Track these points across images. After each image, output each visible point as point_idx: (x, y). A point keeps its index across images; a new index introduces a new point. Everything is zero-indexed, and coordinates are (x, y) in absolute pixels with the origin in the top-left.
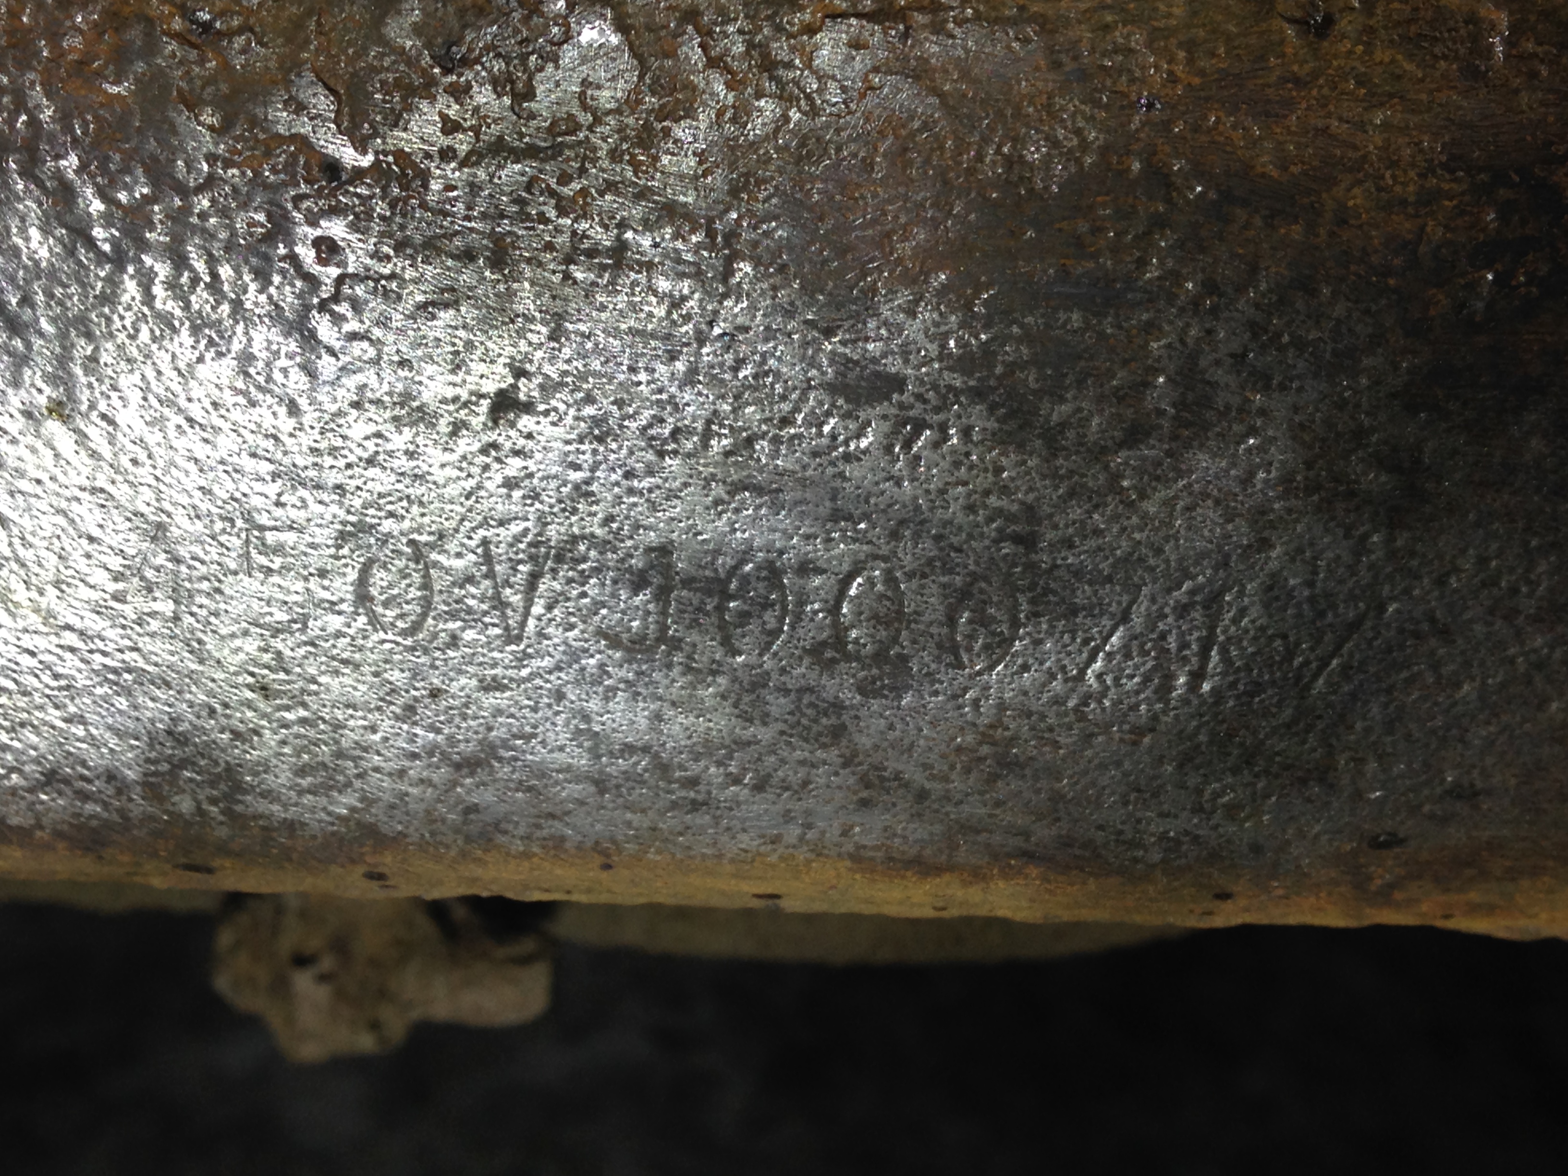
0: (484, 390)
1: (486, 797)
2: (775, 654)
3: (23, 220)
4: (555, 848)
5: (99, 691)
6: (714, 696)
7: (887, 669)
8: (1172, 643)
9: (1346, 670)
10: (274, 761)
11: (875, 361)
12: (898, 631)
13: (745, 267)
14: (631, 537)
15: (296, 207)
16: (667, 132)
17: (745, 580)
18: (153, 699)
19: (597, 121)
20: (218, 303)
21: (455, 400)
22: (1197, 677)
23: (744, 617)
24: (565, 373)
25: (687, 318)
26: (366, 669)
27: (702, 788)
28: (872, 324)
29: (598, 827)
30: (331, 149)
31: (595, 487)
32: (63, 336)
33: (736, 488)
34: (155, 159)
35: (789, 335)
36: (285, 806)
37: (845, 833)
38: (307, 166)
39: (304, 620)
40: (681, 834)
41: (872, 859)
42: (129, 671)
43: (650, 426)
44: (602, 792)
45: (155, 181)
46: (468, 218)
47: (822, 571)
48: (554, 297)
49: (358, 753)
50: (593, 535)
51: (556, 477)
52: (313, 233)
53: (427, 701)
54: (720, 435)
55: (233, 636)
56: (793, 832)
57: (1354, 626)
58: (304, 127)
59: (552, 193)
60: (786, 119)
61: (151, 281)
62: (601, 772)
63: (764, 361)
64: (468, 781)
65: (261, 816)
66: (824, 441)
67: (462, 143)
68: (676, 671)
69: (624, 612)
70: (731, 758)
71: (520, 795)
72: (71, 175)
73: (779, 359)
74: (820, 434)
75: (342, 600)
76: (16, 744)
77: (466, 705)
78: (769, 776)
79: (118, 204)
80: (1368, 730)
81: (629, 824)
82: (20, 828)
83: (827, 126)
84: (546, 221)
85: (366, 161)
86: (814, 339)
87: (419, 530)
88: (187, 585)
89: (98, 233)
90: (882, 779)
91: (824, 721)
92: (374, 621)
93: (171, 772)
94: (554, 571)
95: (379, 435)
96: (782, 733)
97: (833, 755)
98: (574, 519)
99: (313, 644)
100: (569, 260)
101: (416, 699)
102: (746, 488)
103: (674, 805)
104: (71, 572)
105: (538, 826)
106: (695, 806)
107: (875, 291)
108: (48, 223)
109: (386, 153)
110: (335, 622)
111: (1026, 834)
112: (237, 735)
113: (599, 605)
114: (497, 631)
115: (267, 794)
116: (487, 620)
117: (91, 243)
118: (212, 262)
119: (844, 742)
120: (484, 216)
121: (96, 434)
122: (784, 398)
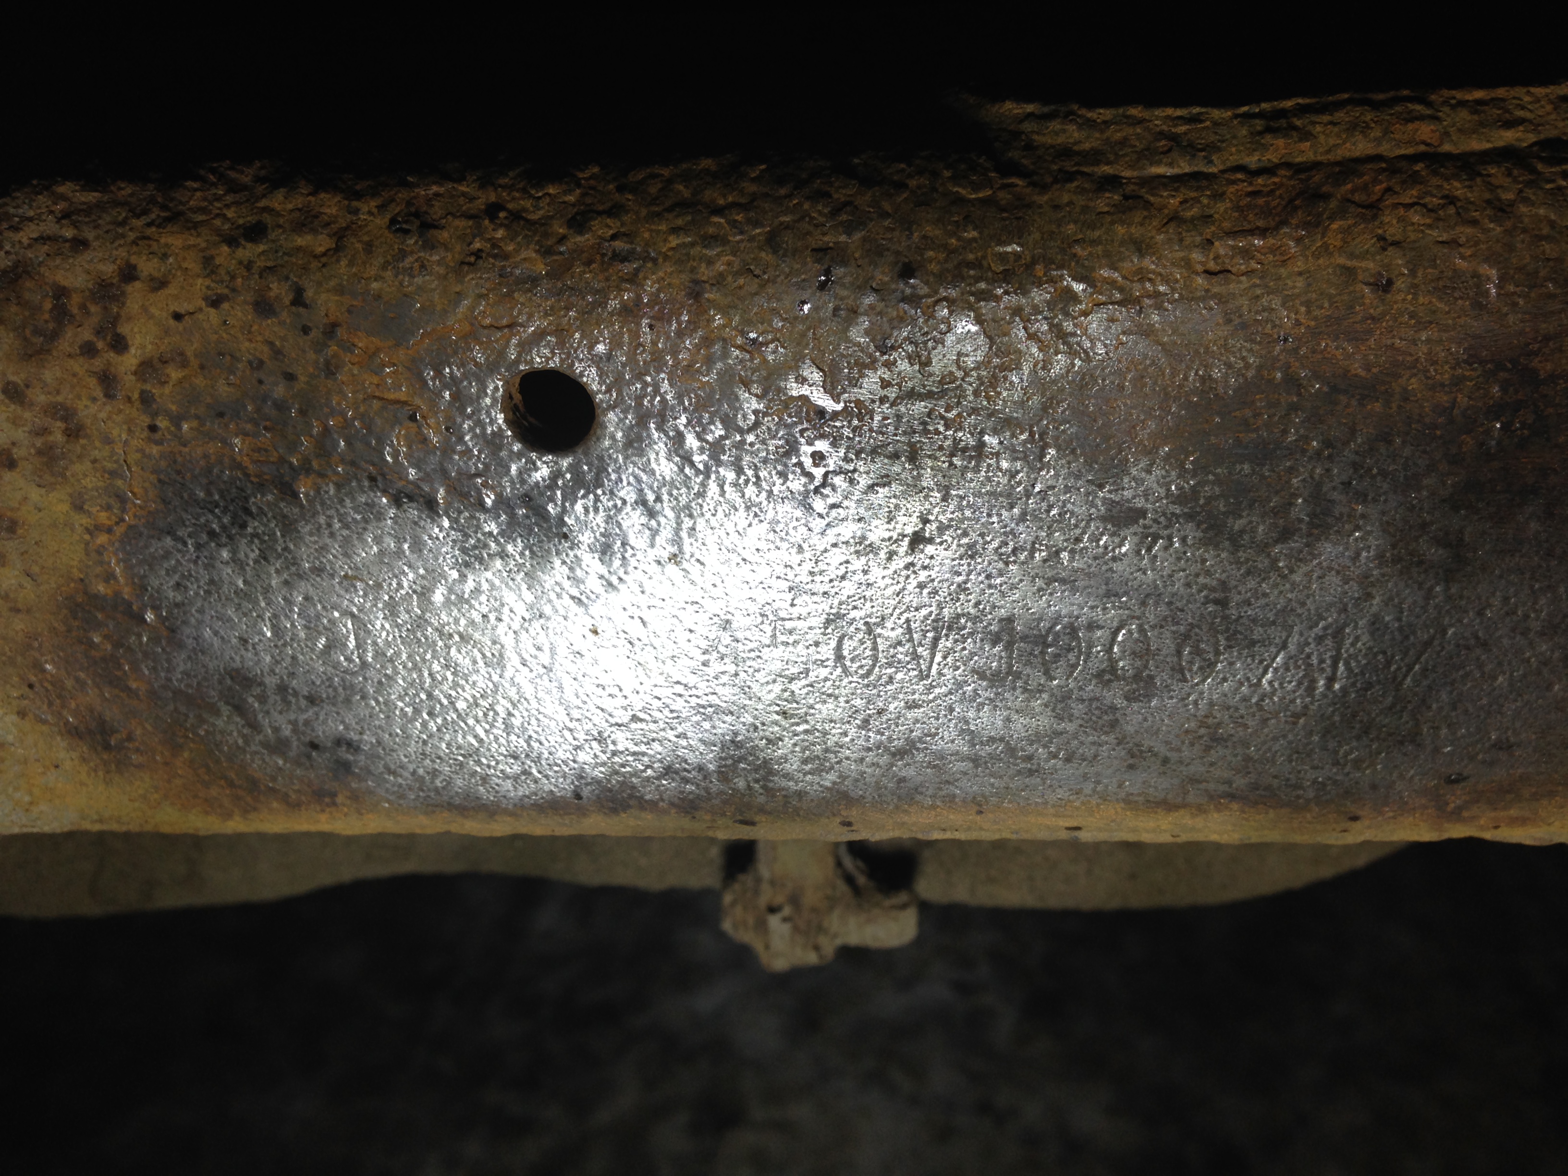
0: (906, 532)
1: (910, 772)
2: (1076, 678)
3: (657, 454)
4: (950, 801)
5: (694, 719)
6: (1041, 705)
7: (1142, 684)
8: (1315, 660)
9: (1424, 671)
10: (790, 756)
11: (1128, 501)
12: (1147, 661)
13: (1052, 451)
14: (991, 613)
15: (802, 436)
16: (1005, 378)
17: (1057, 635)
18: (724, 722)
19: (967, 374)
20: (760, 492)
21: (890, 538)
22: (1331, 680)
23: (1057, 656)
24: (951, 520)
25: (1019, 483)
26: (842, 699)
27: (1035, 761)
28: (1126, 480)
29: (975, 788)
30: (820, 403)
31: (969, 585)
32: (678, 517)
33: (1050, 581)
34: (727, 415)
35: (1078, 490)
36: (796, 782)
37: (1120, 786)
38: (808, 413)
39: (807, 672)
40: (1023, 790)
41: (1136, 802)
42: (711, 706)
43: (1000, 547)
44: (976, 767)
45: (726, 427)
46: (896, 435)
47: (1103, 627)
48: (944, 476)
49: (837, 749)
50: (969, 613)
51: (947, 580)
52: (810, 449)
53: (875, 717)
54: (1040, 550)
55: (768, 683)
56: (1088, 788)
57: (1428, 644)
58: (805, 391)
59: (942, 417)
60: (1073, 365)
61: (724, 483)
62: (976, 755)
63: (1064, 506)
64: (900, 763)
65: (783, 789)
66: (1101, 550)
67: (892, 392)
68: (1019, 691)
69: (987, 658)
70: (1052, 743)
71: (929, 770)
72: (682, 428)
73: (1073, 504)
74: (1098, 546)
75: (828, 659)
76: (650, 752)
77: (898, 718)
78: (1074, 752)
79: (707, 442)
80: (1441, 709)
81: (992, 785)
82: (651, 801)
83: (1096, 367)
84: (939, 433)
85: (839, 407)
86: (1093, 491)
87: (870, 616)
88: (742, 654)
89: (696, 458)
90: (1141, 752)
91: (1105, 717)
92: (845, 670)
93: (733, 764)
94: (947, 635)
95: (847, 562)
96: (1081, 726)
97: (1111, 738)
98: (958, 604)
99: (812, 686)
100: (952, 455)
101: (870, 716)
102: (1056, 581)
103: (1019, 773)
104: (680, 651)
105: (940, 789)
106: (1031, 773)
107: (1127, 460)
108: (670, 455)
109: (850, 402)
110: (823, 672)
111: (1229, 782)
112: (769, 741)
113: (972, 654)
114: (916, 673)
115: (787, 776)
116: (909, 666)
117: (692, 464)
118: (756, 469)
119: (1118, 730)
120: (905, 433)
121: (695, 569)
122: (1076, 526)
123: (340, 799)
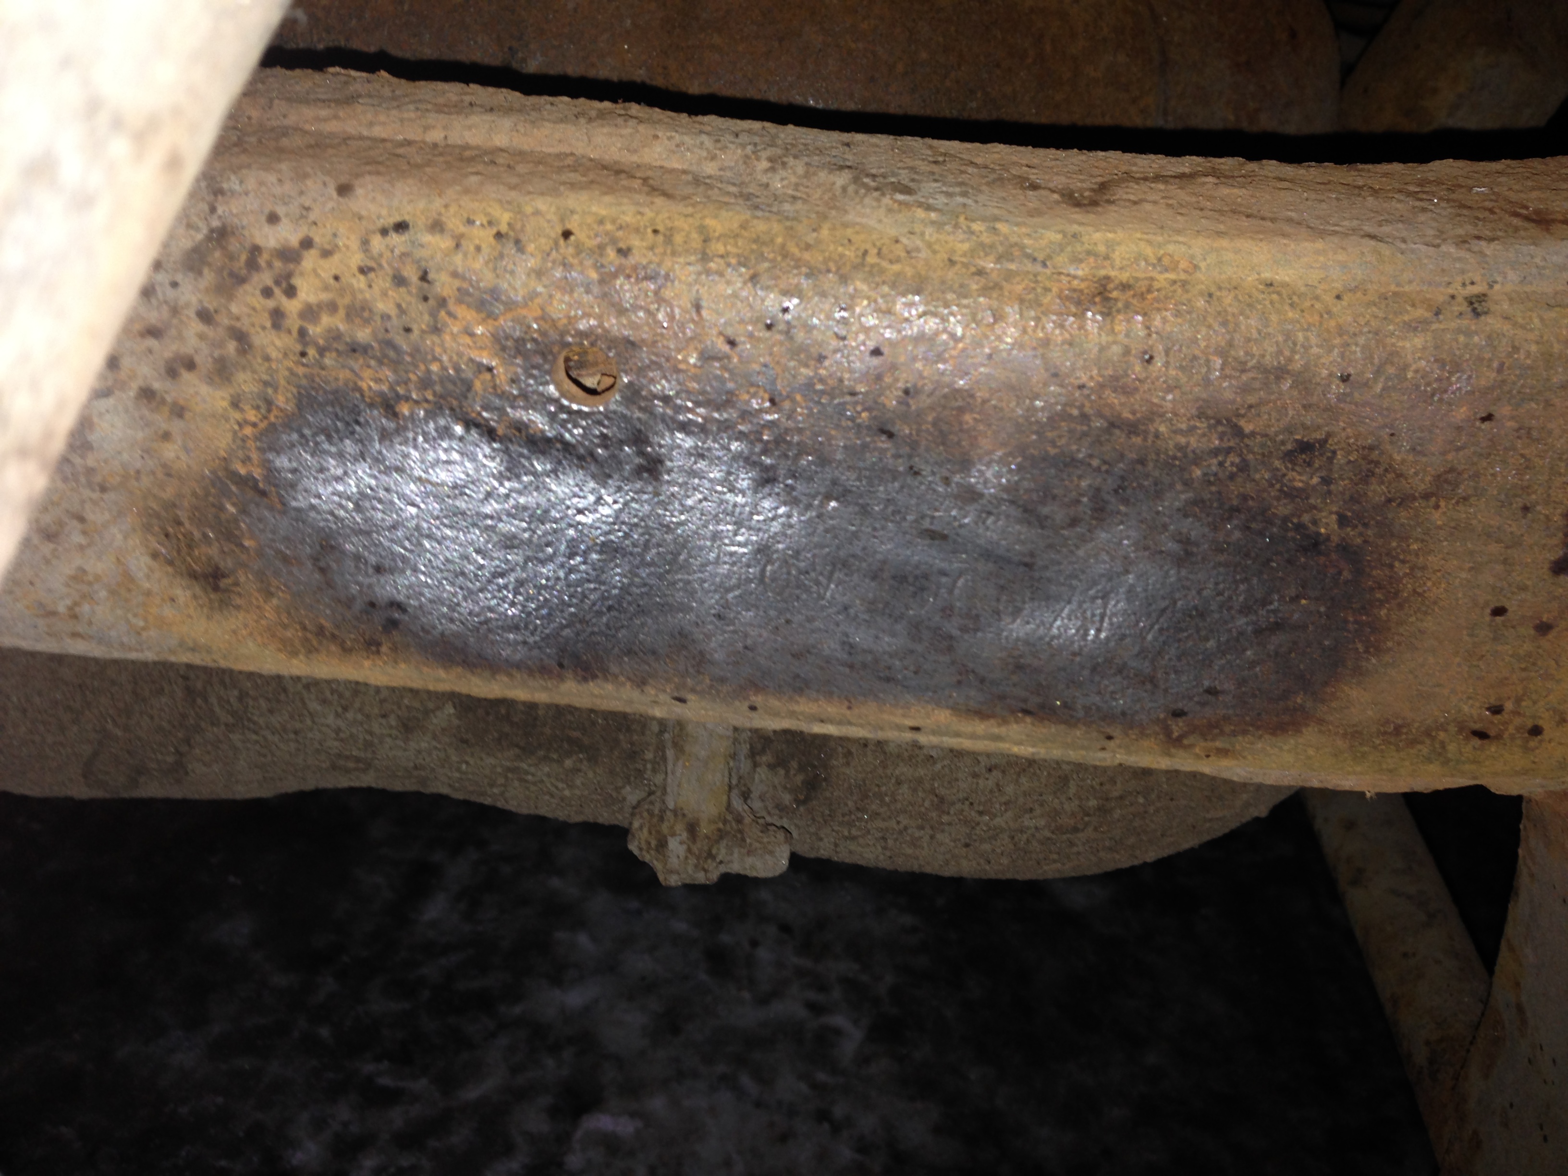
0: (820, 491)
1: (803, 671)
2: (926, 611)
6: (900, 629)
7: (971, 620)
8: (1089, 614)
9: (1161, 630)
10: (719, 649)
12: (976, 603)
14: (872, 557)
17: (916, 577)
18: (674, 618)
21: (809, 494)
22: (1099, 631)
23: (914, 593)
26: (761, 609)
27: (892, 671)
33: (915, 537)
36: (721, 670)
39: (739, 586)
41: (961, 709)
43: (884, 509)
47: (947, 575)
49: (753, 647)
50: (857, 555)
51: (845, 529)
53: (783, 625)
55: (710, 591)
56: (927, 695)
57: (1163, 611)
62: (851, 662)
64: (797, 663)
66: (952, 519)
68: (887, 616)
69: (867, 589)
70: (905, 658)
76: (618, 635)
77: (800, 628)
78: (920, 667)
80: (1170, 659)
81: (861, 687)
87: (788, 549)
88: (695, 568)
90: (967, 671)
91: (945, 643)
92: (766, 588)
93: (677, 651)
94: (840, 570)
96: (927, 647)
97: (947, 659)
98: (850, 547)
99: (741, 597)
101: (779, 624)
103: (880, 679)
105: (823, 686)
106: (889, 680)
110: (751, 587)
111: (1025, 701)
112: (705, 636)
113: (857, 585)
115: (715, 664)
119: (952, 653)
121: (669, 500)
123: (384, 649)
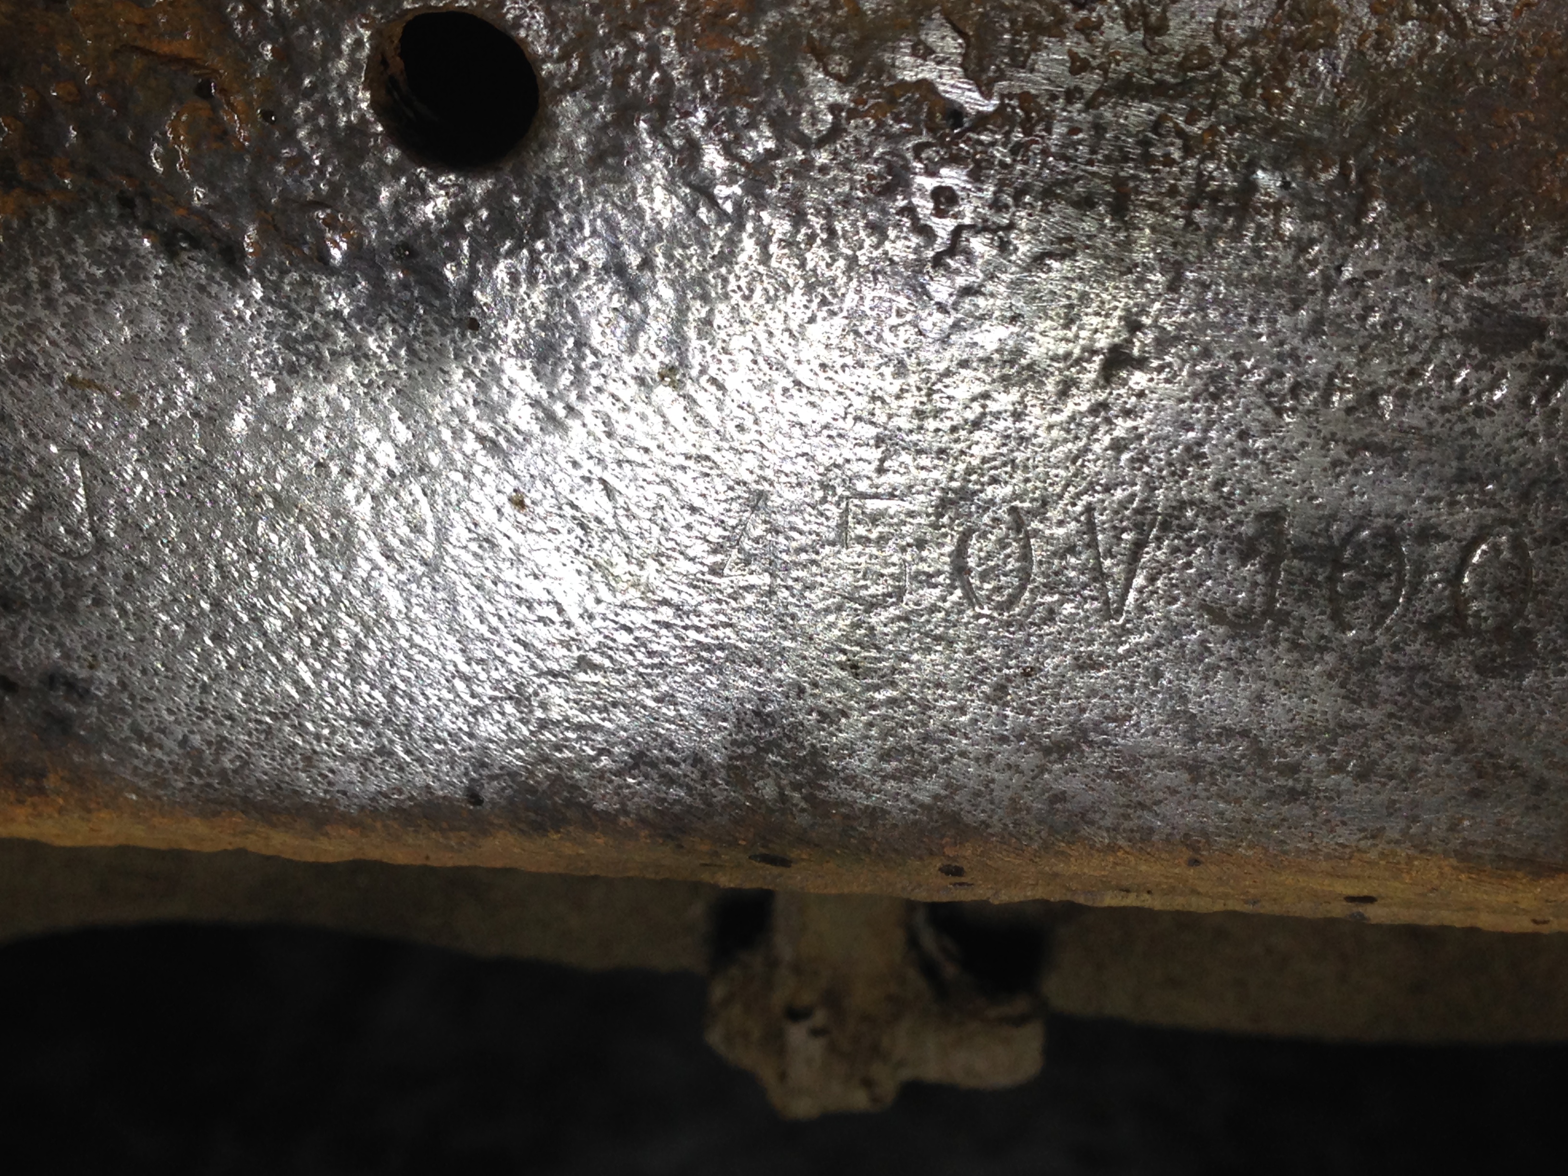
0: (1098, 345)
1: (1074, 784)
2: (1388, 629)
3: (649, 180)
4: (1142, 840)
5: (691, 669)
6: (1320, 675)
7: (1509, 645)
10: (860, 744)
11: (1515, 305)
12: (1523, 603)
13: (1379, 205)
14: (1242, 503)
15: (918, 158)
16: (1304, 62)
17: (1361, 548)
18: (743, 678)
19: (1232, 52)
20: (834, 260)
21: (1068, 355)
23: (1357, 587)
24: (1181, 326)
25: (1313, 263)
26: (959, 646)
27: (1302, 775)
28: (1513, 266)
29: (1190, 818)
30: (954, 95)
31: (1206, 449)
32: (681, 299)
33: (1355, 449)
34: (781, 112)
35: (1423, 280)
36: (868, 793)
37: (1454, 827)
38: (931, 115)
39: (899, 593)
40: (1276, 826)
41: (1480, 857)
42: (721, 648)
43: (1269, 381)
44: (1195, 781)
45: (779, 137)
46: (1090, 163)
47: (1446, 538)
48: (1175, 245)
49: (945, 736)
50: (1202, 501)
52: (930, 184)
53: (1018, 681)
54: (1343, 391)
55: (827, 611)
58: (928, 72)
59: (1180, 133)
60: (1433, 42)
61: (769, 239)
62: (1195, 759)
63: (1394, 309)
64: (1057, 766)
65: (844, 803)
66: (1455, 395)
67: (1090, 83)
68: (1283, 646)
69: (1230, 584)
70: (1335, 744)
71: (1108, 783)
72: (697, 133)
73: (1411, 306)
74: (1451, 387)
75: (939, 573)
76: (607, 724)
77: (1060, 685)
78: (1375, 763)
79: (742, 161)
81: (1221, 814)
82: (606, 813)
83: (1476, 47)
84: (1171, 163)
85: (990, 106)
86: (1450, 283)
87: (1020, 497)
88: (784, 556)
89: (721, 191)
90: (1497, 767)
91: (1437, 702)
92: (970, 596)
93: (756, 755)
94: (1159, 539)
95: (986, 396)
96: (1391, 715)
97: (1444, 740)
98: (1183, 483)
99: (907, 620)
100: (1193, 204)
101: (1008, 678)
102: (1366, 448)
103: (1271, 794)
104: (671, 544)
105: (1127, 817)
106: (1293, 795)
107: (1519, 228)
108: (673, 183)
109: (1011, 96)
110: (931, 595)
112: (824, 716)
113: (1203, 576)
114: (1096, 604)
115: (851, 780)
116: (1086, 593)
117: (713, 202)
118: (829, 215)
119: (1457, 727)
120: (1108, 160)
121: (706, 399)
122: (1413, 348)
123: (51, 782)
